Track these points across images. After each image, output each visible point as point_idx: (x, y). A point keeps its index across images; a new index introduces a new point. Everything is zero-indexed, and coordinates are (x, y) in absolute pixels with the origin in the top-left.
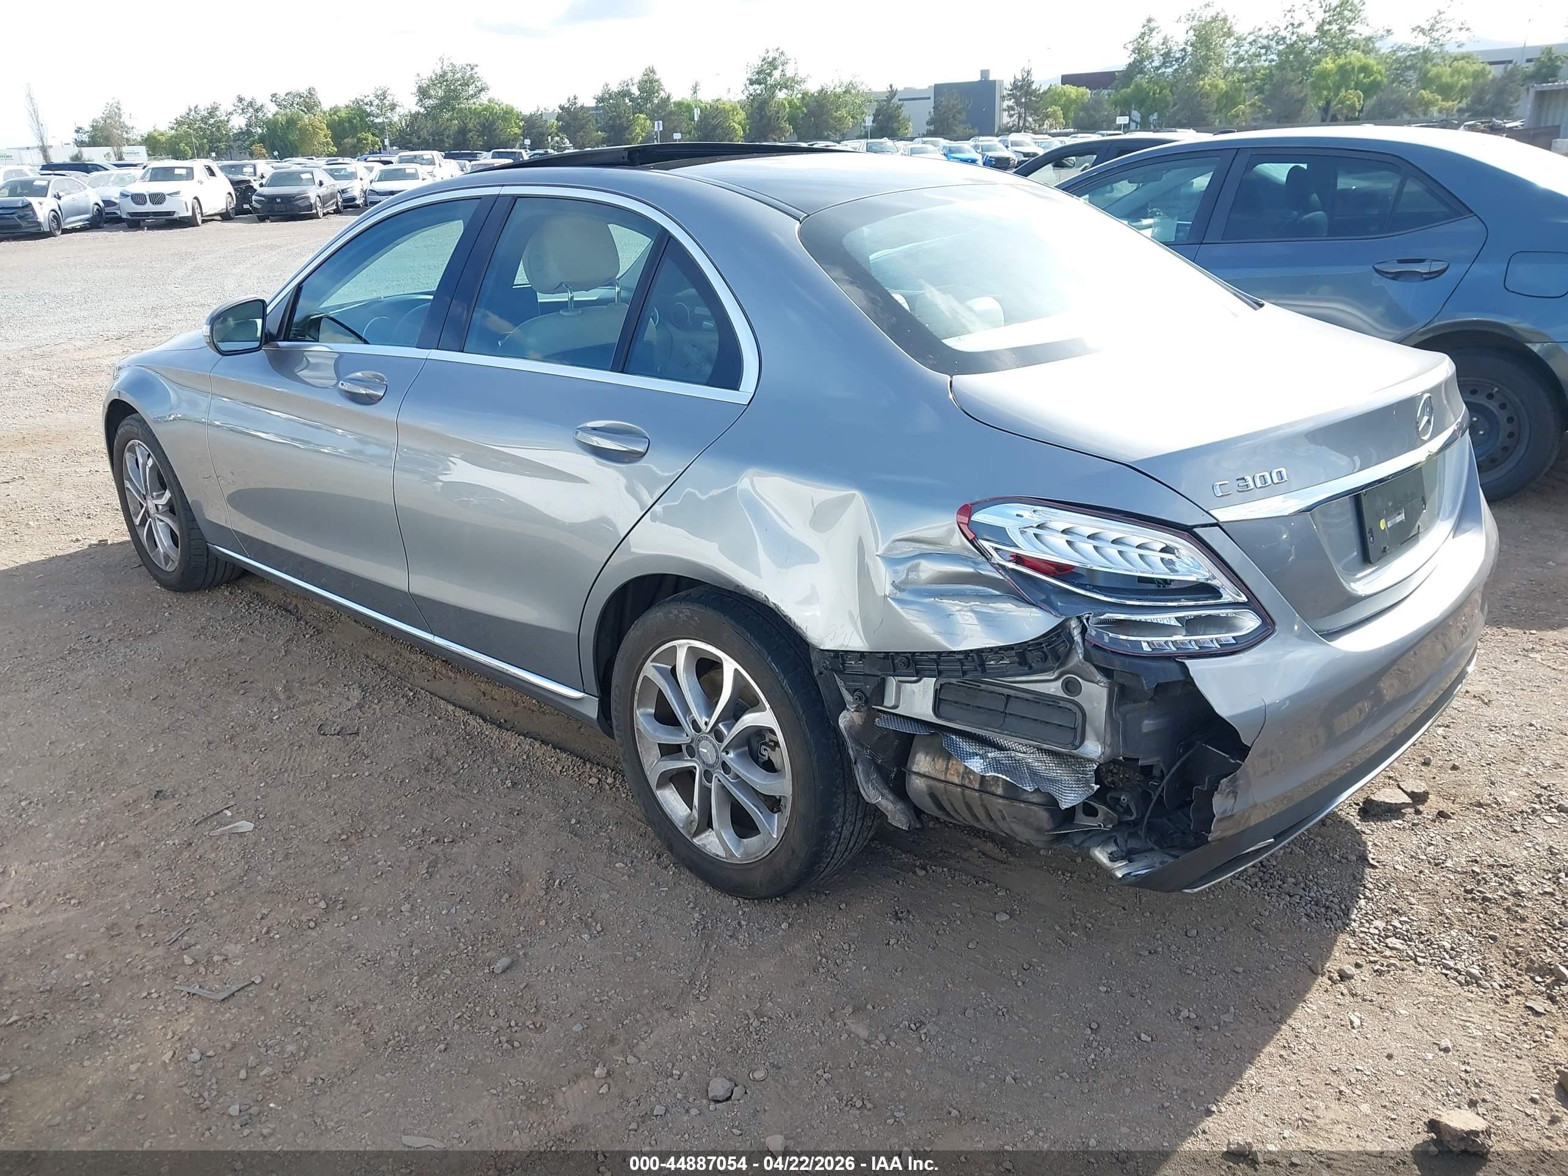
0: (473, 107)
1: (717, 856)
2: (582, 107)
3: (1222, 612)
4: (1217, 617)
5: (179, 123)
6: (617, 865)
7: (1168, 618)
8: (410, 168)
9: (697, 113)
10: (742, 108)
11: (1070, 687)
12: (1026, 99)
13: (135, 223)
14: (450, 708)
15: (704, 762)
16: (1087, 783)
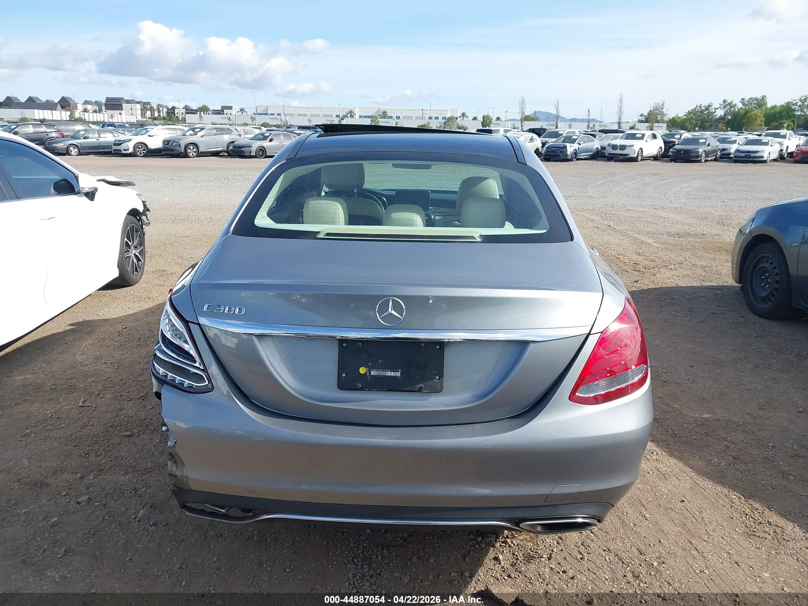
3: (192, 370)
5: (689, 113)
13: (611, 158)
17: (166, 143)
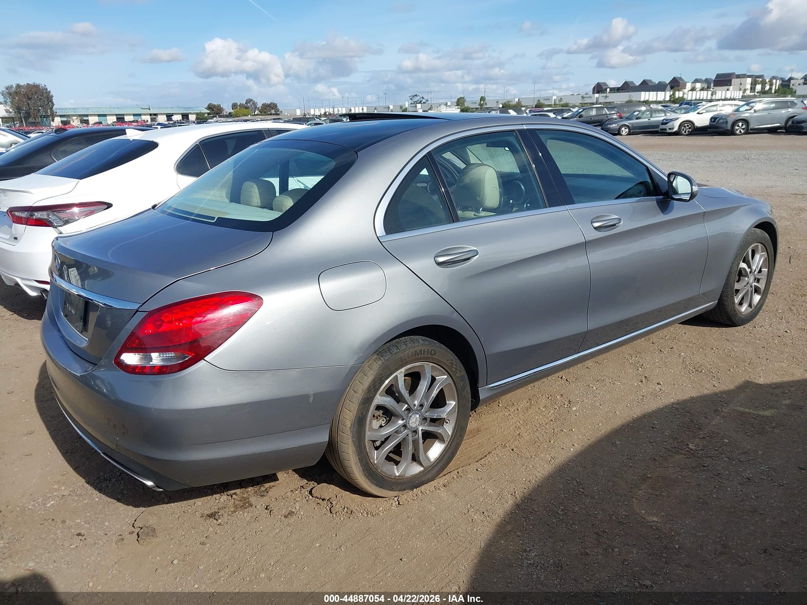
17: (713, 120)
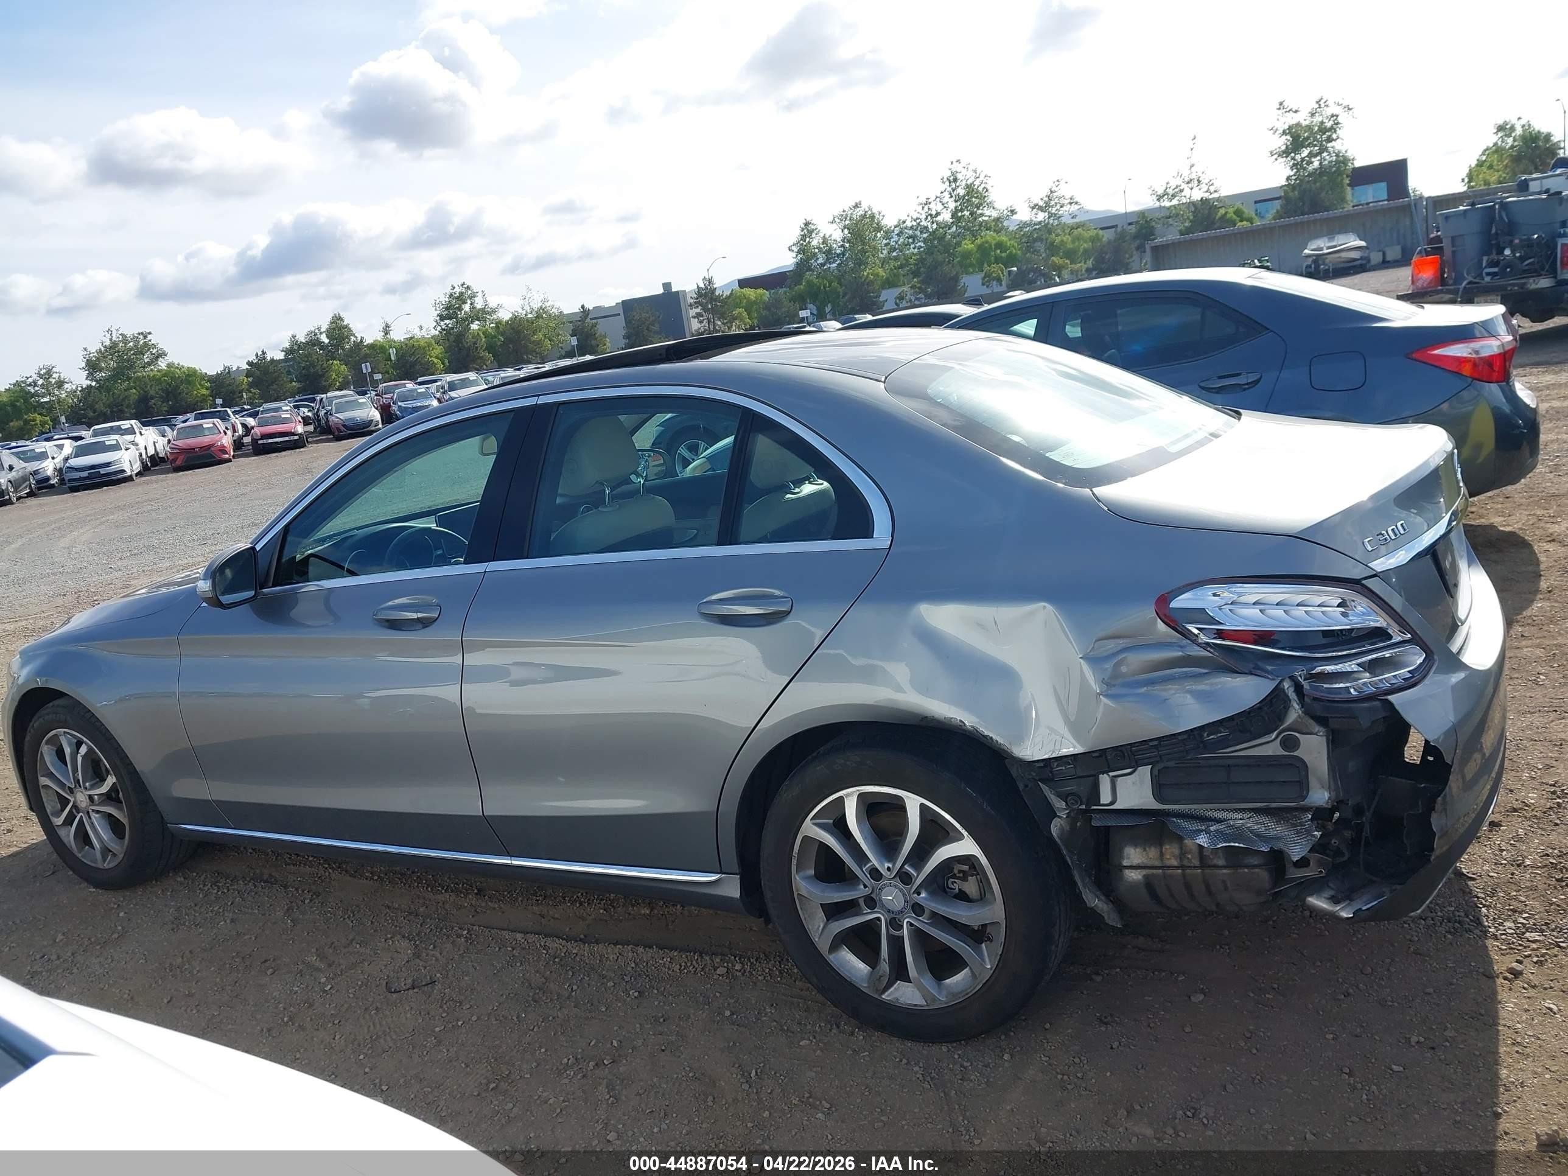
0: (152, 374)
1: (916, 1005)
2: (272, 360)
3: (1387, 654)
4: (1384, 658)
6: (801, 1044)
7: (1351, 666)
8: (110, 440)
9: (393, 352)
10: (438, 343)
11: (1290, 743)
12: (712, 305)
14: (519, 936)
15: (889, 911)
16: (1309, 832)
